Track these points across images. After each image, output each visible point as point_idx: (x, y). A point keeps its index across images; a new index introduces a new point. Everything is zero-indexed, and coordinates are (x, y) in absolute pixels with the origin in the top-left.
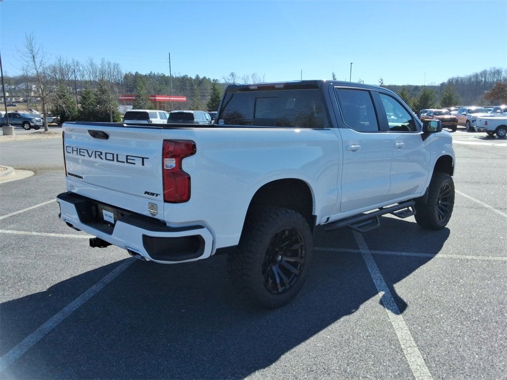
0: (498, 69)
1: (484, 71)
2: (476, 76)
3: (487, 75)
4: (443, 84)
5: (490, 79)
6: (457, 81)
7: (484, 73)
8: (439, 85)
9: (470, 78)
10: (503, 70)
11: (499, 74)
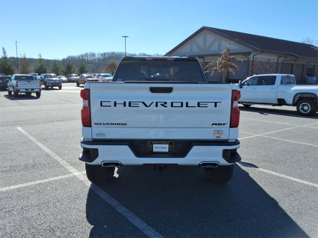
0: (93, 53)
1: (86, 53)
2: (82, 56)
3: (88, 56)
4: (64, 60)
5: (90, 58)
6: (72, 58)
7: (86, 55)
8: (62, 60)
9: (79, 57)
10: (96, 53)
11: (94, 56)
